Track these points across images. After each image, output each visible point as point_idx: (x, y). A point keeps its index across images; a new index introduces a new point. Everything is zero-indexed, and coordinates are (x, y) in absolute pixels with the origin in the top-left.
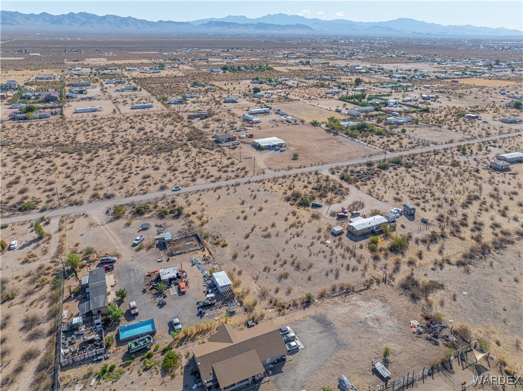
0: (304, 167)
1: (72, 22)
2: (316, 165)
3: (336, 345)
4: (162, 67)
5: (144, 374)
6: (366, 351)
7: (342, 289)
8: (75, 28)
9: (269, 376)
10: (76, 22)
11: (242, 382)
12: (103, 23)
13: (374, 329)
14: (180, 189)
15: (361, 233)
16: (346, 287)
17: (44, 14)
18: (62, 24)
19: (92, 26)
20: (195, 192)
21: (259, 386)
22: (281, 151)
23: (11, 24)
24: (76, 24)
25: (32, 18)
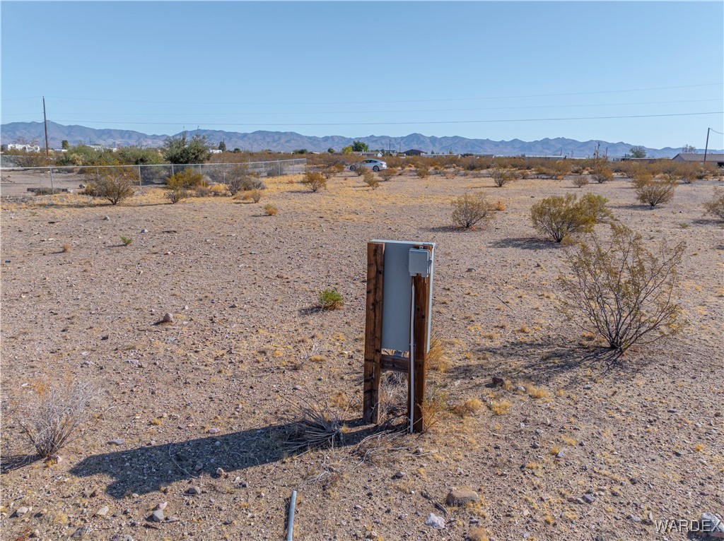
1: (544, 149)
10: (548, 149)
12: (583, 150)
17: (515, 140)
18: (532, 151)
25: (501, 146)
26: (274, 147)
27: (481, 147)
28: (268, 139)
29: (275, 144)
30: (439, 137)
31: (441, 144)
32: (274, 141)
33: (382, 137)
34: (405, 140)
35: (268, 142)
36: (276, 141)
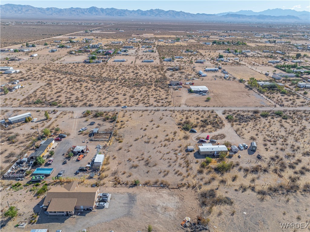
0: (208, 107)
1: (151, 14)
2: (217, 107)
3: (126, 213)
4: (178, 40)
5: (29, 192)
6: (140, 224)
7: (162, 183)
8: (152, 17)
9: (77, 215)
10: (153, 14)
12: (166, 15)
13: (158, 213)
14: (126, 108)
15: (204, 154)
16: (164, 183)
17: (139, 10)
18: (146, 15)
19: (161, 16)
20: (132, 110)
21: (68, 218)
22: (203, 95)
23: (123, 16)
25: (133, 13)
26: (20, 14)
27: (124, 13)
28: (15, 9)
29: (20, 12)
30: (105, 8)
31: (106, 12)
32: (19, 10)
33: (77, 8)
34: (89, 10)
35: (16, 11)
36: (20, 10)
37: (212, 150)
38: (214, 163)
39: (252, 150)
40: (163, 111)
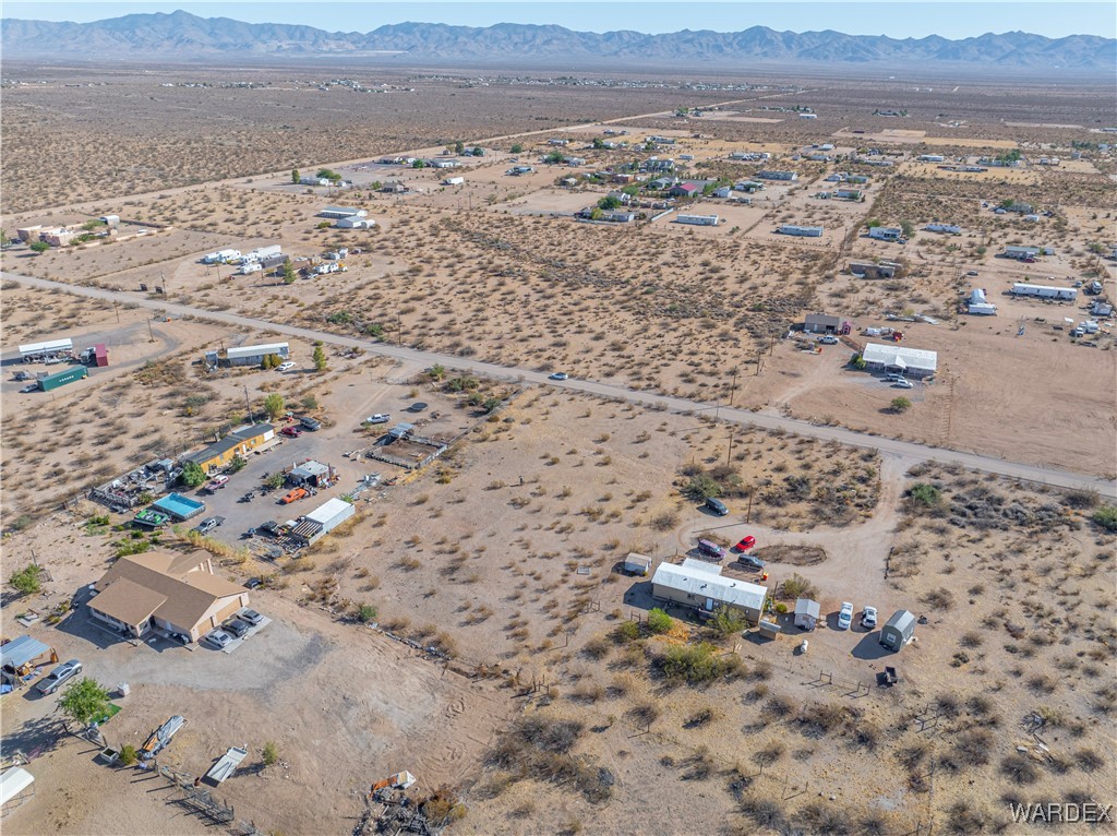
0: (871, 434)
1: (981, 53)
3: (259, 686)
6: (267, 730)
7: (438, 643)
8: (986, 66)
9: (146, 642)
10: (989, 54)
11: (113, 618)
12: (1052, 56)
13: (341, 723)
15: (666, 595)
16: (444, 645)
17: (931, 38)
18: (959, 58)
20: (571, 391)
21: (123, 641)
22: (896, 386)
23: (862, 60)
24: (989, 59)
25: (905, 48)
26: (526, 52)
27: (868, 51)
28: (516, 39)
29: (527, 47)
30: (799, 33)
31: (802, 46)
32: (526, 42)
33: (703, 33)
34: (740, 38)
35: (516, 44)
36: (528, 42)
37: (697, 591)
38: (677, 639)
39: (882, 643)
40: (678, 413)
